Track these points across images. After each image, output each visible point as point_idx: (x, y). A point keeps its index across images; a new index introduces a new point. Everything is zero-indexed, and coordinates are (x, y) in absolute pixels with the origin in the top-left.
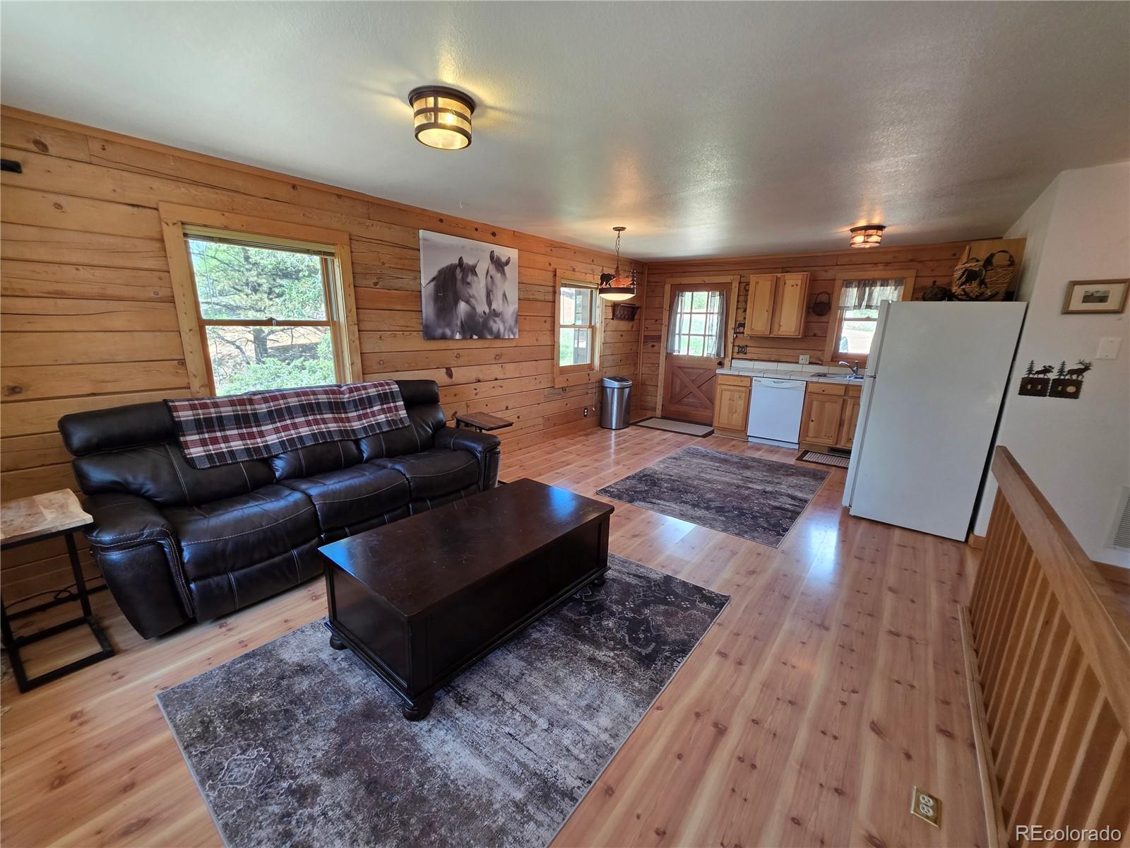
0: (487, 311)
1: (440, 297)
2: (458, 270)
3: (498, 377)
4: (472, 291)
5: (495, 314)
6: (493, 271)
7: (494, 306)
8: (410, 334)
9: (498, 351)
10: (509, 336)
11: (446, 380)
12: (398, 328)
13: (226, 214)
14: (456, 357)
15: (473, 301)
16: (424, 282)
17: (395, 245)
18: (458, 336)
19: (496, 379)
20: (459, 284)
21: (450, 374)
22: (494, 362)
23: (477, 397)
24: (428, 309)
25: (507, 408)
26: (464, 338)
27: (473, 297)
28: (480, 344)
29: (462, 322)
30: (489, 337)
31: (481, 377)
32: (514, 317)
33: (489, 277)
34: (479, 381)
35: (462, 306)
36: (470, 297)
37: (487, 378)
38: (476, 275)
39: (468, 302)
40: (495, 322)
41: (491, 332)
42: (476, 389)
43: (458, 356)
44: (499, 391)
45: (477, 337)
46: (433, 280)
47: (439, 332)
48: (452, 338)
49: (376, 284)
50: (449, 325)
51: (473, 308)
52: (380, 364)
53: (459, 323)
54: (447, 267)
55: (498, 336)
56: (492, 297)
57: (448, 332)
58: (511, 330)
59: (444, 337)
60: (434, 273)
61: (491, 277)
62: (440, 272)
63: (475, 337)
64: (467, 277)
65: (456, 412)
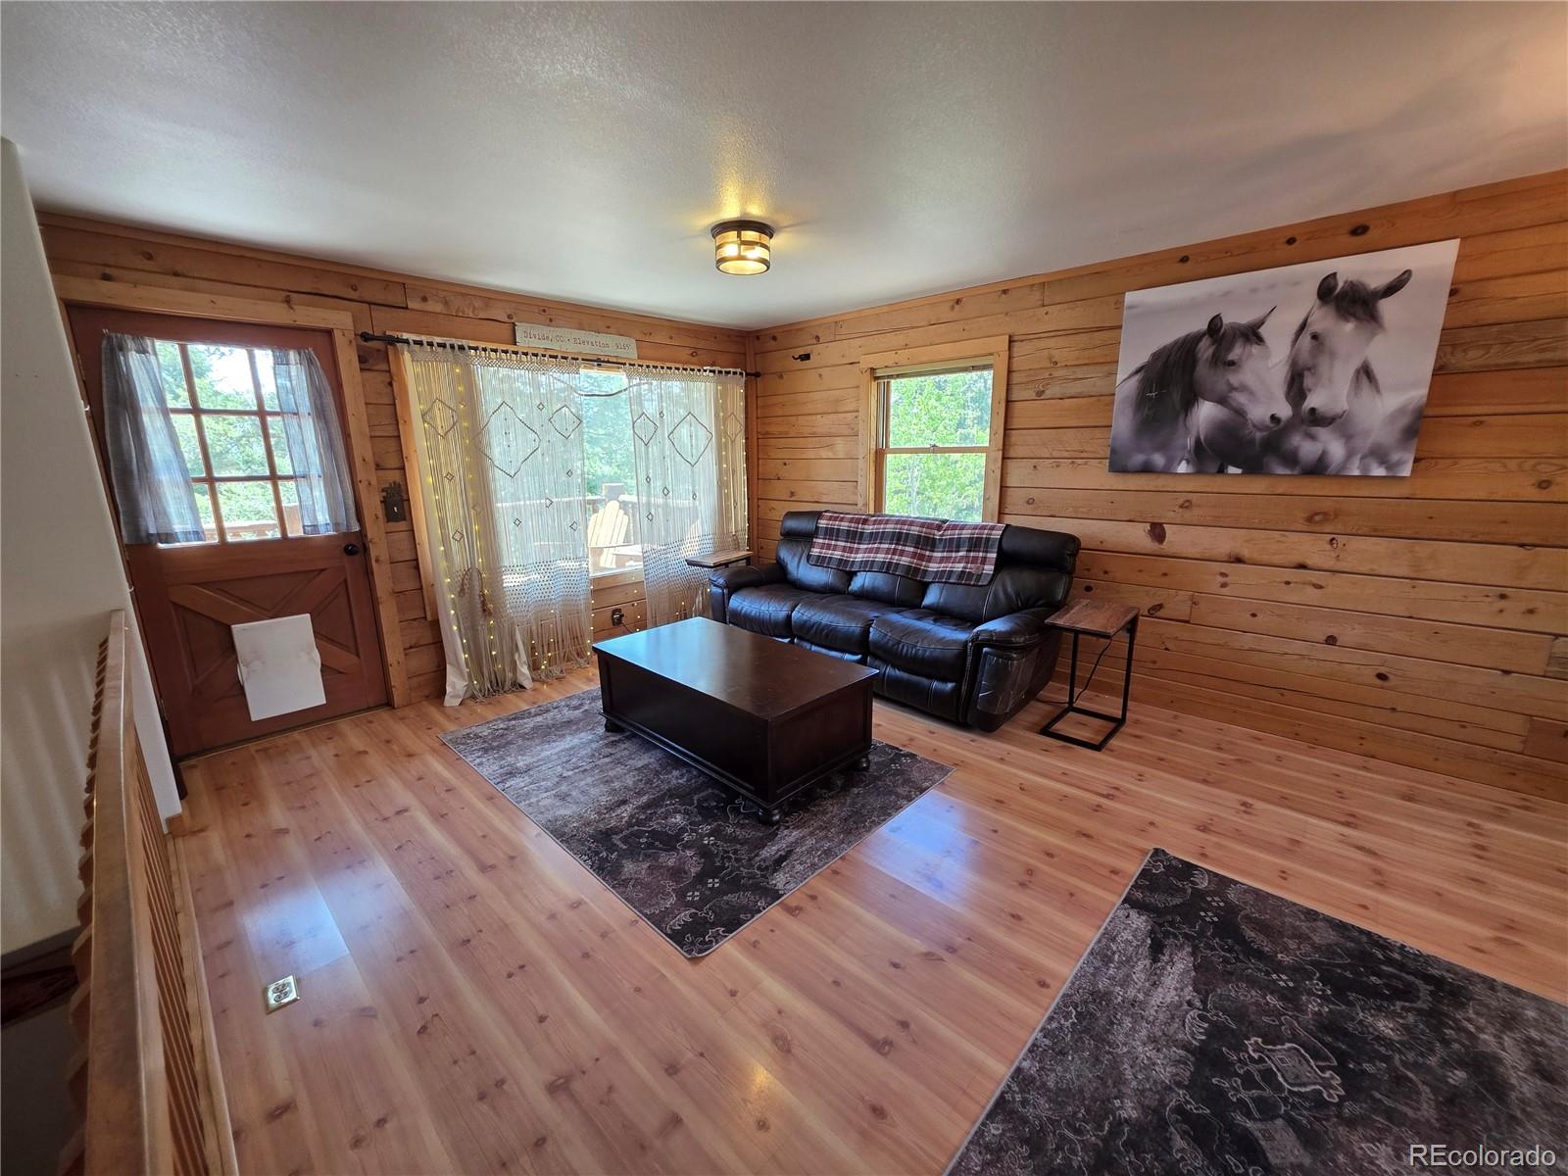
0: (1284, 411)
1: (1150, 398)
2: (1205, 342)
3: (1309, 562)
4: (1246, 376)
5: (1316, 419)
6: (1324, 320)
7: (1315, 400)
8: (1086, 464)
9: (1327, 505)
10: (1365, 468)
11: (1148, 544)
12: (1066, 454)
13: (899, 352)
14: (1181, 507)
15: (1240, 398)
16: (1120, 377)
17: (1077, 332)
18: (1183, 468)
19: (1302, 566)
20: (1202, 370)
21: (1157, 532)
22: (1300, 527)
23: (1224, 591)
24: (1123, 422)
25: (1331, 640)
26: (1200, 471)
27: (1243, 388)
28: (1258, 485)
29: (1198, 442)
30: (1281, 470)
31: (1246, 553)
32: (1404, 421)
33: (1306, 341)
34: (1239, 560)
35: (1206, 412)
36: (1232, 388)
37: (1265, 558)
38: (1260, 340)
39: (1222, 401)
40: (1312, 437)
41: (1291, 459)
42: (1223, 575)
43: (1186, 505)
44: (1312, 595)
45: (1239, 471)
46: (1137, 372)
47: (1138, 459)
48: (1167, 471)
49: (1040, 393)
50: (1162, 447)
51: (1240, 413)
52: (1028, 503)
53: (1190, 442)
54: (1176, 343)
55: (1318, 469)
56: (1308, 381)
57: (1159, 460)
58: (1379, 454)
59: (1147, 469)
60: (1143, 357)
61: (1315, 337)
62: (1156, 356)
63: (1232, 470)
64: (1229, 349)
65: (1161, 606)
